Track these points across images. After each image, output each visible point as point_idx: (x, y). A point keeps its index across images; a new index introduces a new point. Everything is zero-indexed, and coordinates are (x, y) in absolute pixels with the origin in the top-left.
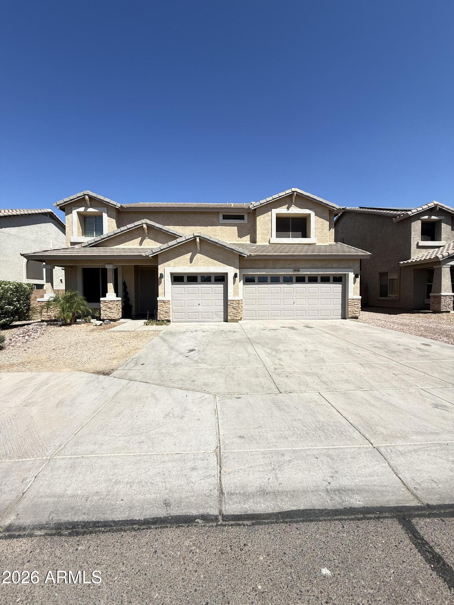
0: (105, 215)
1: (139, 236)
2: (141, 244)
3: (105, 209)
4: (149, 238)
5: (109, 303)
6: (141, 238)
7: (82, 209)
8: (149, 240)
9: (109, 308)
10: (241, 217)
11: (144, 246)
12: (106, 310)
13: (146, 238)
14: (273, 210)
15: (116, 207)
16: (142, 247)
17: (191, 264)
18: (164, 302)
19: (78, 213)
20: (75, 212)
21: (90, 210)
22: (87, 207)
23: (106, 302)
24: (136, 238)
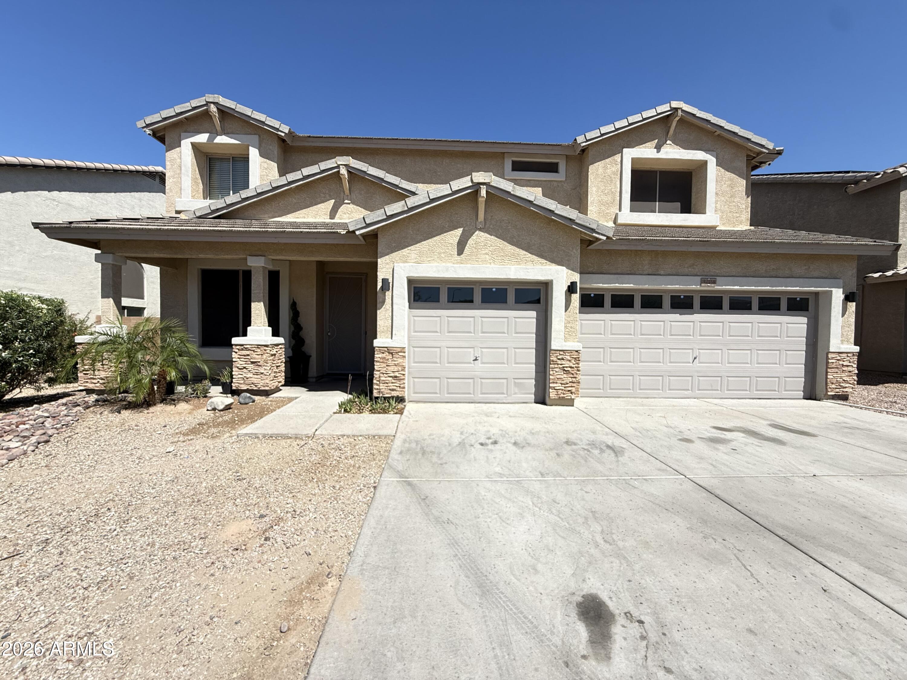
0: (254, 153)
1: (330, 196)
2: (332, 216)
3: (256, 138)
4: (353, 203)
5: (253, 351)
6: (333, 201)
7: (202, 138)
8: (351, 206)
9: (253, 363)
10: (552, 168)
11: (341, 219)
12: (245, 368)
13: (346, 201)
14: (625, 150)
15: (280, 133)
16: (336, 220)
17: (459, 258)
18: (390, 351)
19: (195, 147)
20: (186, 144)
21: (222, 139)
22: (214, 133)
23: (247, 349)
24: (323, 202)
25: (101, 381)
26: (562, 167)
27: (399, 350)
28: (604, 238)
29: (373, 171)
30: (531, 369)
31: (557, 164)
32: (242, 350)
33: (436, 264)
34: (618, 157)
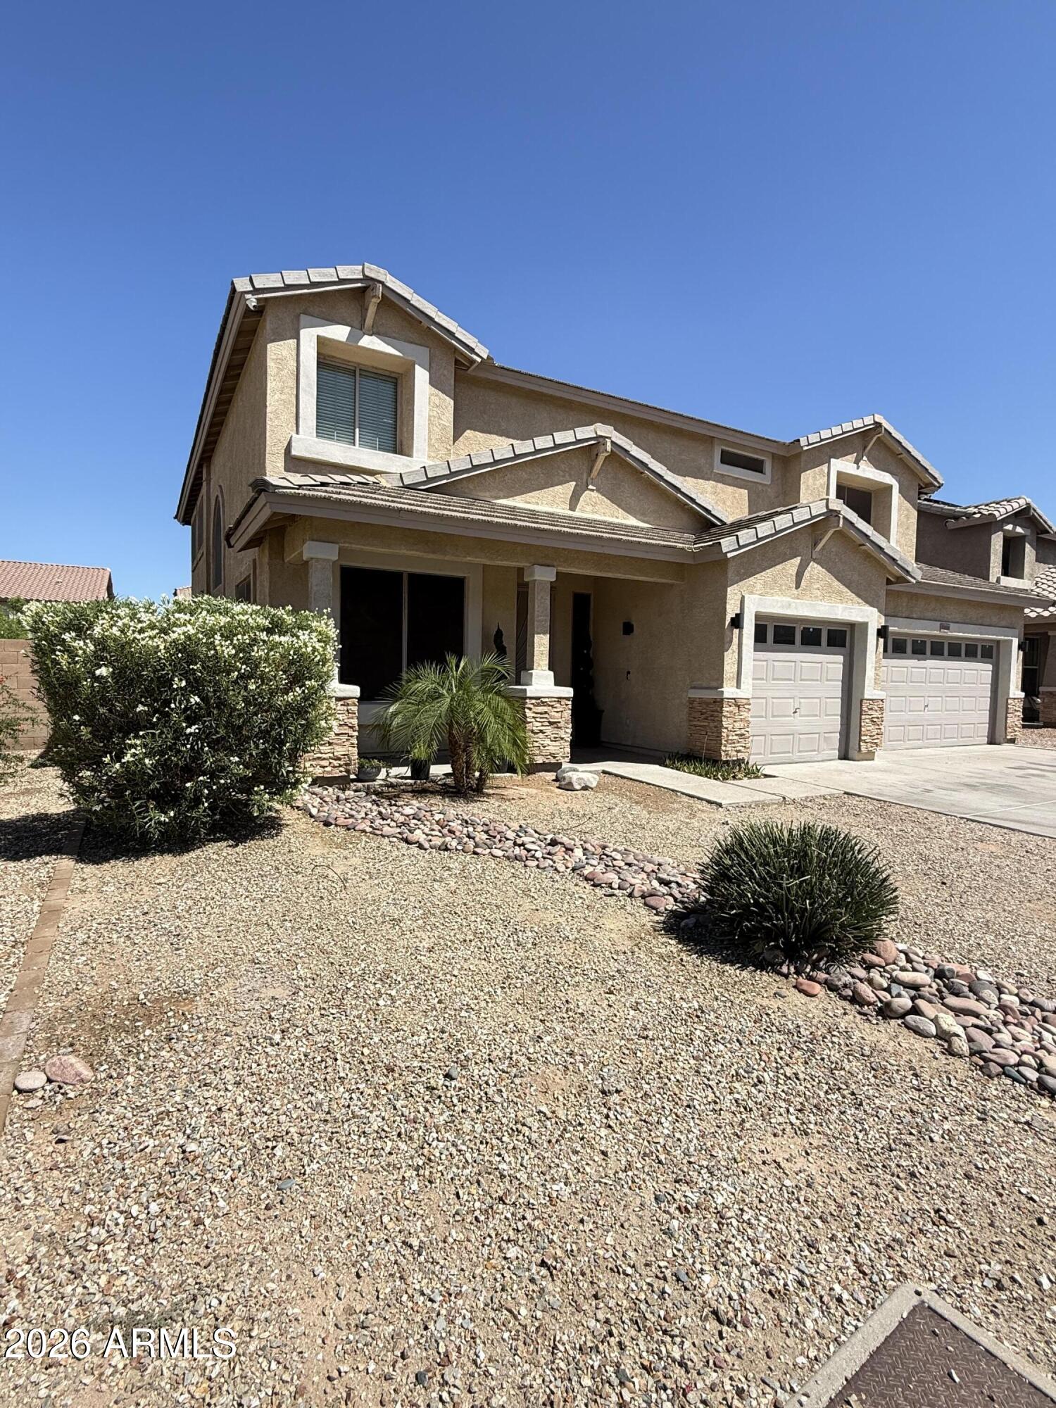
0: (421, 376)
1: (570, 475)
2: (573, 505)
3: (424, 352)
4: (598, 490)
5: (552, 706)
6: (574, 483)
7: (339, 333)
8: (595, 494)
9: (551, 723)
11: (583, 511)
12: (541, 731)
13: (590, 487)
14: (833, 460)
15: (474, 357)
16: (577, 514)
17: (795, 592)
18: (737, 703)
19: (321, 341)
20: (309, 337)
21: (370, 342)
22: (360, 327)
23: (544, 704)
24: (561, 483)
25: (336, 763)
26: (768, 467)
27: (745, 701)
28: (914, 581)
29: (636, 451)
30: (836, 722)
31: (762, 462)
32: (538, 705)
33: (776, 598)
34: (825, 467)
